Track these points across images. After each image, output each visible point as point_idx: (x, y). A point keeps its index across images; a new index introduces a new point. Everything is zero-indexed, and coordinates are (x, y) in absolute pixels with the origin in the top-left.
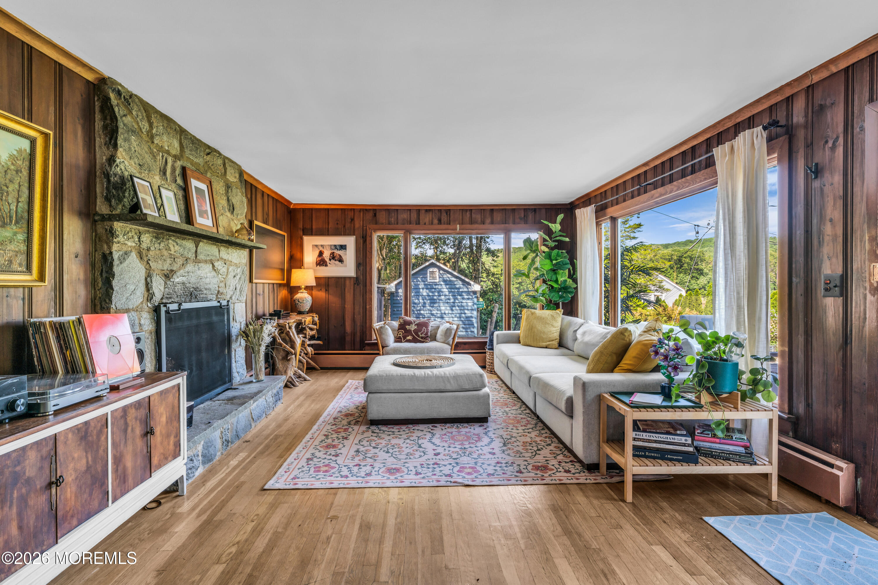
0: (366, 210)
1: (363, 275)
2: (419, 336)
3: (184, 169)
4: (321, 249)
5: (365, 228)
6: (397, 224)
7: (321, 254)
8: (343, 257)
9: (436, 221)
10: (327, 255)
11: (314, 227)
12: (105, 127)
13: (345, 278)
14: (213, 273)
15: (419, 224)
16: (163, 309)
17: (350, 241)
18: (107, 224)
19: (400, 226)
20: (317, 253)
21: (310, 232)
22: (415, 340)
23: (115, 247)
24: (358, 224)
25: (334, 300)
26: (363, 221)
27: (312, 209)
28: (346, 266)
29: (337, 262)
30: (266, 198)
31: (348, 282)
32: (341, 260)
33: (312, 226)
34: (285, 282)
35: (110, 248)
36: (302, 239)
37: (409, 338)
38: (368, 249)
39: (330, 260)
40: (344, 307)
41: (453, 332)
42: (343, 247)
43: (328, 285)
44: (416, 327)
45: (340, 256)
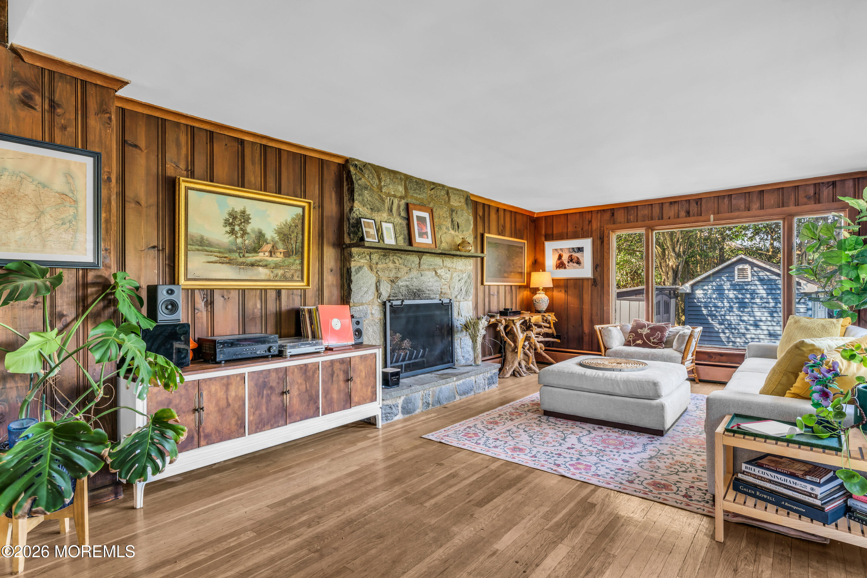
0: (604, 210)
1: (600, 276)
2: (650, 341)
3: (407, 205)
4: (560, 252)
5: (602, 228)
6: (637, 221)
7: (560, 257)
8: (581, 259)
9: (683, 214)
10: (565, 258)
11: (554, 232)
12: (348, 189)
13: (582, 280)
14: (436, 278)
15: (662, 219)
16: (388, 304)
17: (587, 243)
18: (349, 249)
19: (640, 223)
20: (557, 256)
21: (550, 237)
22: (644, 345)
23: (353, 264)
24: (595, 225)
25: (573, 301)
26: (601, 222)
27: (553, 216)
28: (583, 268)
29: (575, 264)
30: (501, 213)
31: (585, 283)
32: (578, 262)
33: (553, 231)
34: (525, 284)
35: (350, 264)
36: (544, 244)
37: (639, 342)
38: (605, 250)
39: (568, 262)
40: (582, 308)
41: (687, 338)
42: (580, 250)
43: (567, 287)
44: (649, 331)
45: (578, 258)
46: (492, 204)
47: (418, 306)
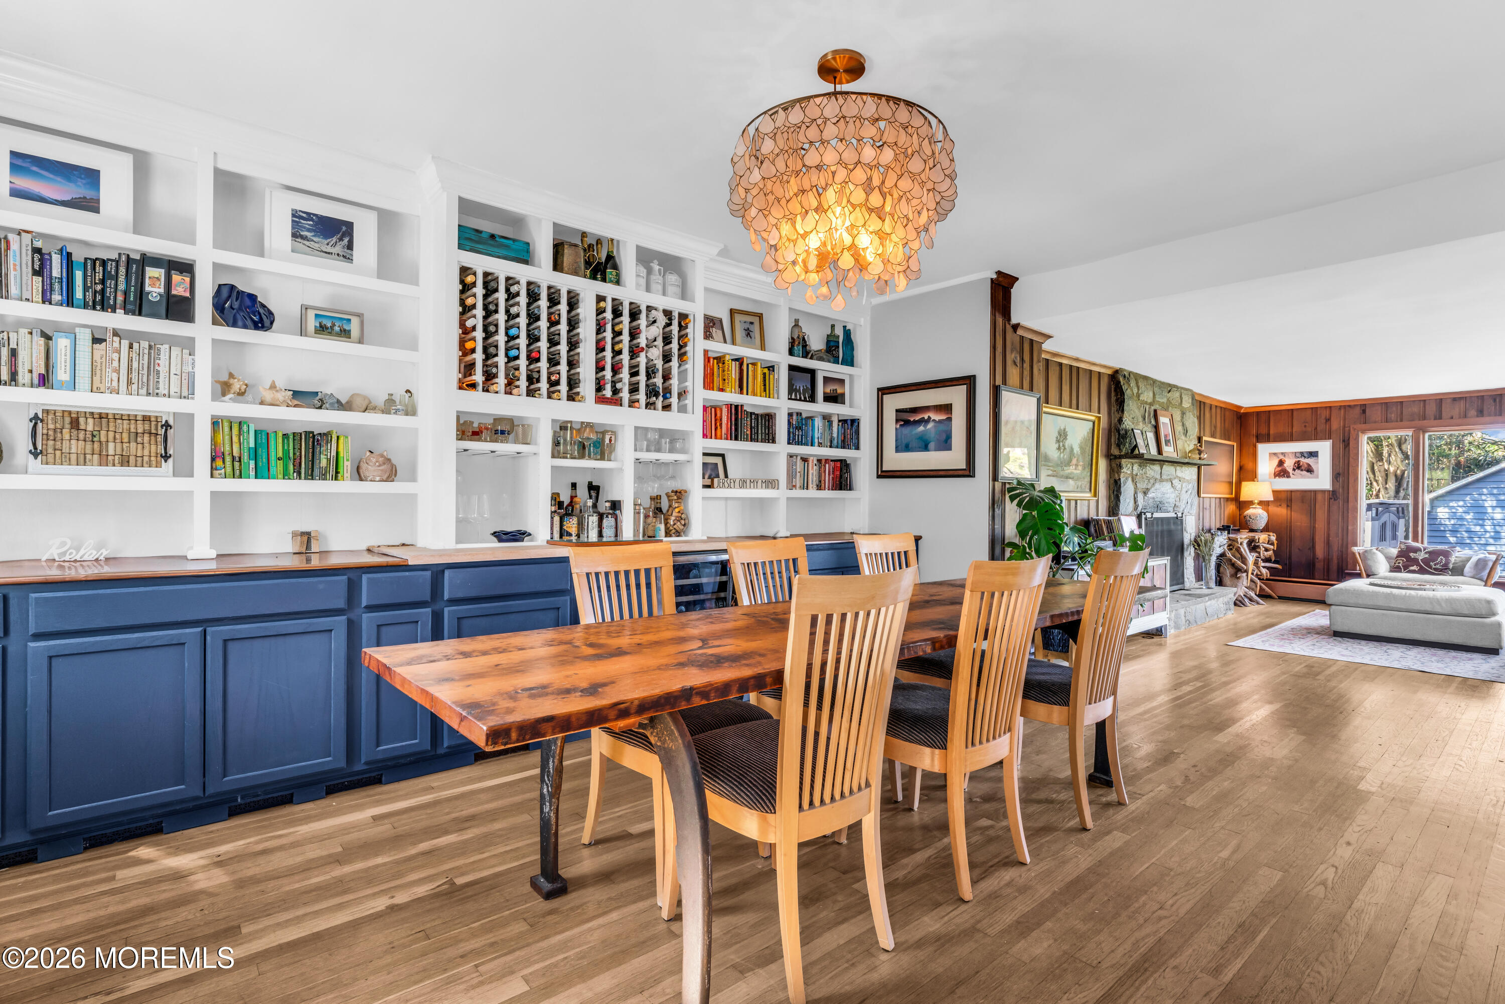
0: (1349, 406)
1: (1343, 487)
2: (1431, 567)
3: (1155, 411)
4: (1281, 457)
5: (1347, 429)
6: (1401, 420)
7: (1281, 463)
8: (1314, 467)
9: (1473, 412)
10: (1289, 464)
11: (1272, 432)
12: (1117, 400)
13: (1315, 492)
14: (1172, 490)
15: (1440, 418)
16: (1143, 516)
17: (1324, 448)
18: (1118, 461)
19: (1405, 423)
20: (1275, 462)
21: (1267, 438)
22: (1422, 571)
23: (1122, 475)
24: (1335, 424)
25: (1299, 519)
26: (1345, 420)
27: (1269, 412)
28: (1317, 477)
29: (1304, 473)
30: (1214, 409)
31: (1319, 497)
32: (1310, 470)
33: (1269, 430)
34: (1233, 496)
35: (1119, 476)
36: (1255, 447)
37: (1414, 568)
38: (1351, 455)
39: (1294, 470)
40: (1314, 527)
41: (1490, 564)
42: (1313, 454)
43: (1291, 500)
44: (1427, 556)
45: (1309, 465)
46: (1207, 401)
47: (1162, 519)
